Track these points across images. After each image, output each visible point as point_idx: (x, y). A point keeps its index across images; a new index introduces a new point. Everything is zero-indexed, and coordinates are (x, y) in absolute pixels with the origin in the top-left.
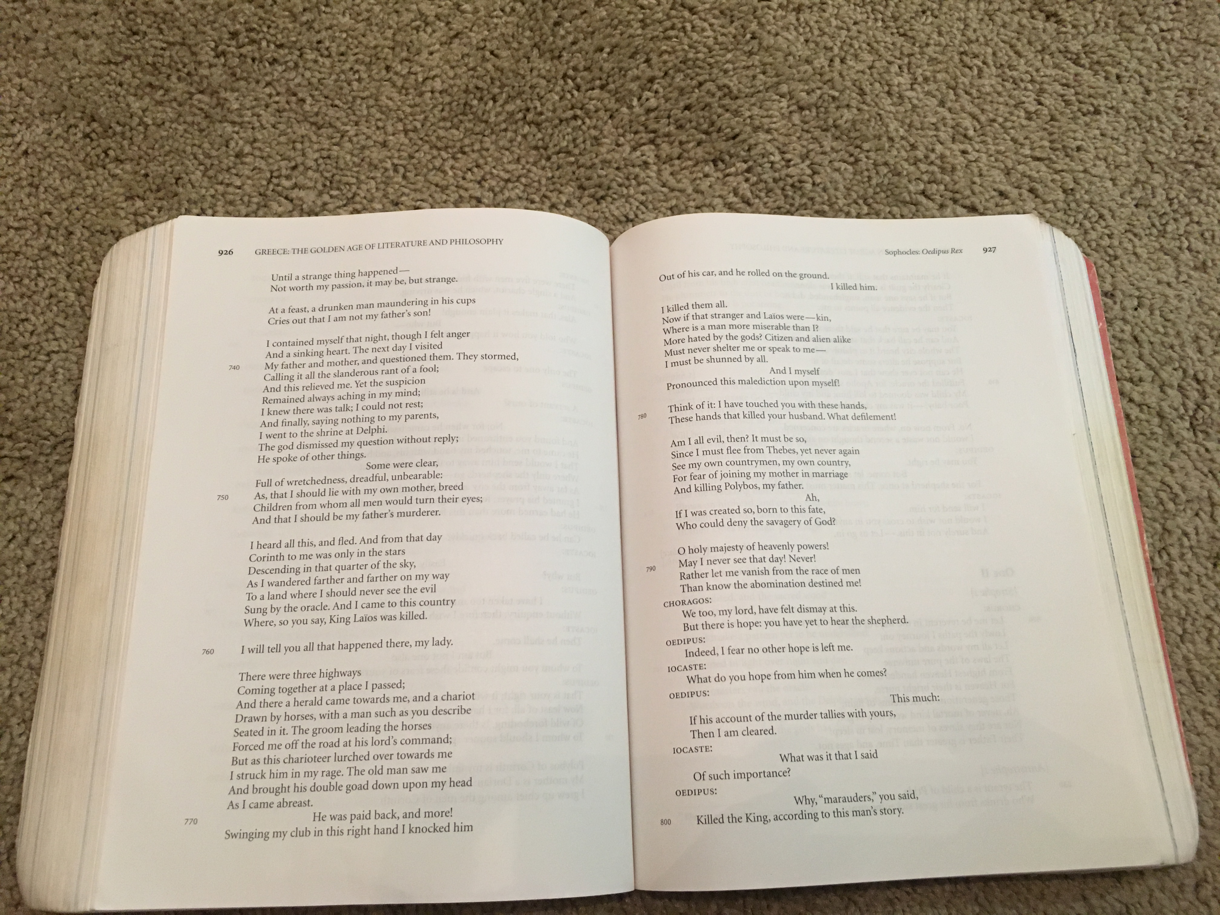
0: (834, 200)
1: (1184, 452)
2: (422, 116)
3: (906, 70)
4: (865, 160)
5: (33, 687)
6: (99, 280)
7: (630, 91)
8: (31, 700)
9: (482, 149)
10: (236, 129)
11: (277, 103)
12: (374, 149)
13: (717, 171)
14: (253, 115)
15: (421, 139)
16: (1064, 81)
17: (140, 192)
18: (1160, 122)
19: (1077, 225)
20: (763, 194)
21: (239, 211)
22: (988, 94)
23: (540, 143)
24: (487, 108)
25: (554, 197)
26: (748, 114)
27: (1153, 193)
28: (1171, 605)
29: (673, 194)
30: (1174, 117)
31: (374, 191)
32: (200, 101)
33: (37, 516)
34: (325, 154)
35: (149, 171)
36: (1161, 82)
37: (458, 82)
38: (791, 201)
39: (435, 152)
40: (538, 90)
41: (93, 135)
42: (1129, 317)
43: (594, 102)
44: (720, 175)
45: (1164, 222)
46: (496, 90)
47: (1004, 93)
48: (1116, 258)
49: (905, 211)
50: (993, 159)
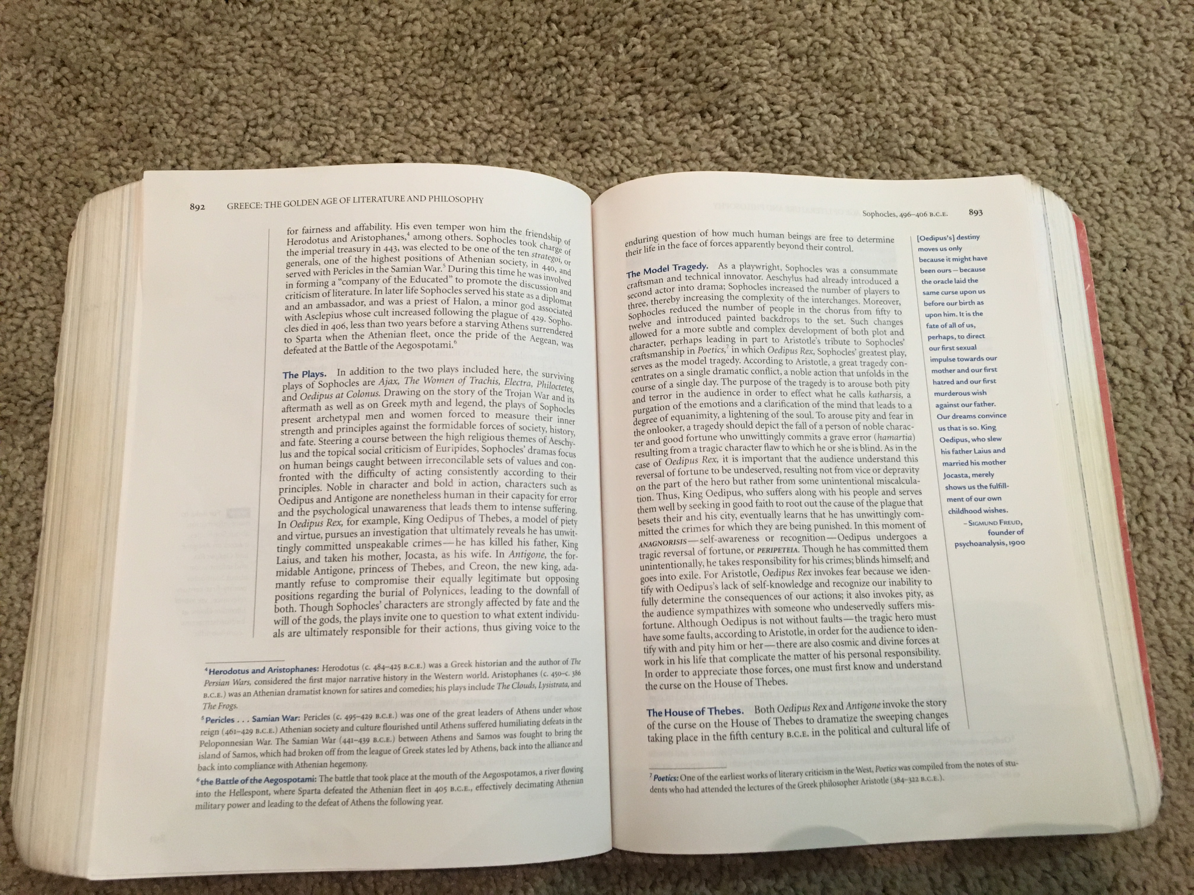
2: (402, 63)
3: (900, 17)
5: (22, 647)
7: (616, 37)
8: (19, 661)
9: (464, 97)
10: (211, 75)
12: (353, 97)
13: (704, 122)
15: (401, 87)
17: (114, 141)
20: (750, 148)
21: (215, 163)
22: (983, 43)
23: (524, 93)
25: (537, 148)
26: (737, 62)
28: (1146, 570)
29: (657, 148)
31: (353, 141)
32: (173, 45)
33: (20, 478)
34: (302, 102)
35: (122, 119)
37: (438, 25)
42: (1117, 279)
46: (479, 36)
48: (1107, 217)
49: (895, 166)
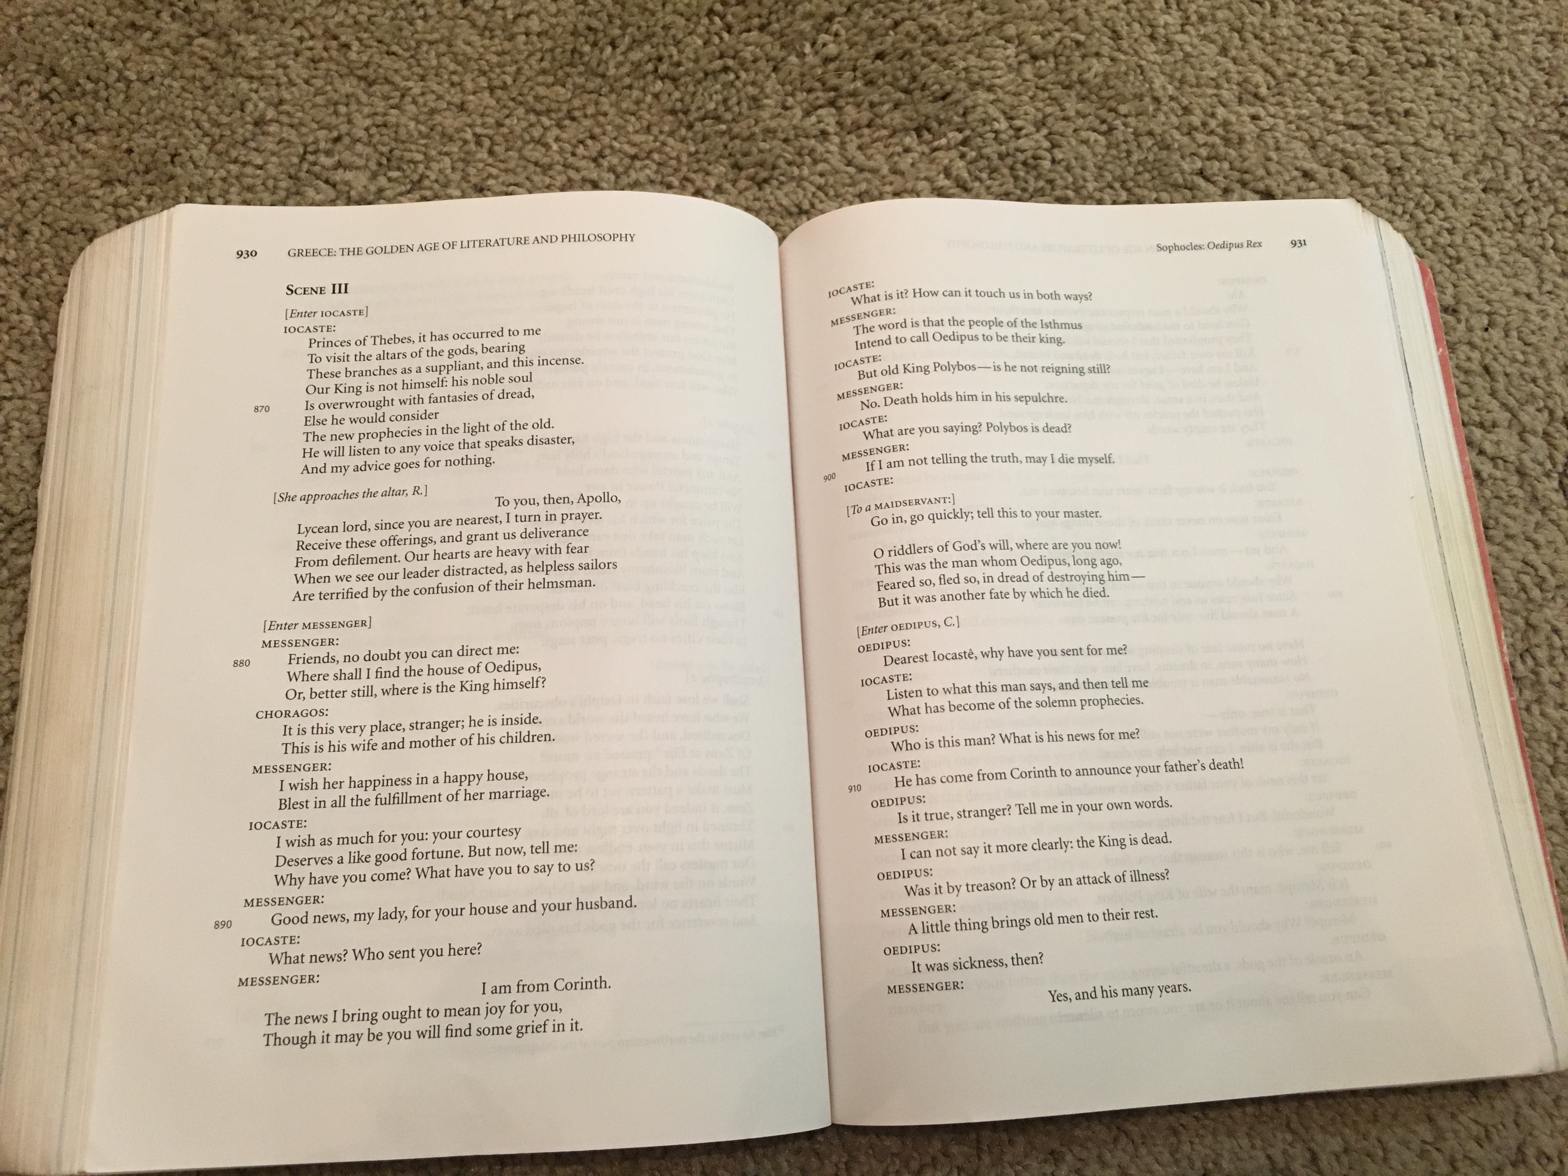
0: (1081, 182)
1: (1552, 521)
4: (1122, 128)
6: (67, 298)
11: (311, 49)
14: (278, 66)
16: (1387, 21)
18: (1514, 78)
24: (604, 57)
27: (1506, 172)
30: (1532, 71)
36: (1516, 24)
38: (1023, 185)
39: (532, 118)
40: (673, 31)
41: (54, 96)
43: (751, 48)
44: (926, 150)
45: (1521, 212)
47: (1307, 38)
50: (1293, 127)
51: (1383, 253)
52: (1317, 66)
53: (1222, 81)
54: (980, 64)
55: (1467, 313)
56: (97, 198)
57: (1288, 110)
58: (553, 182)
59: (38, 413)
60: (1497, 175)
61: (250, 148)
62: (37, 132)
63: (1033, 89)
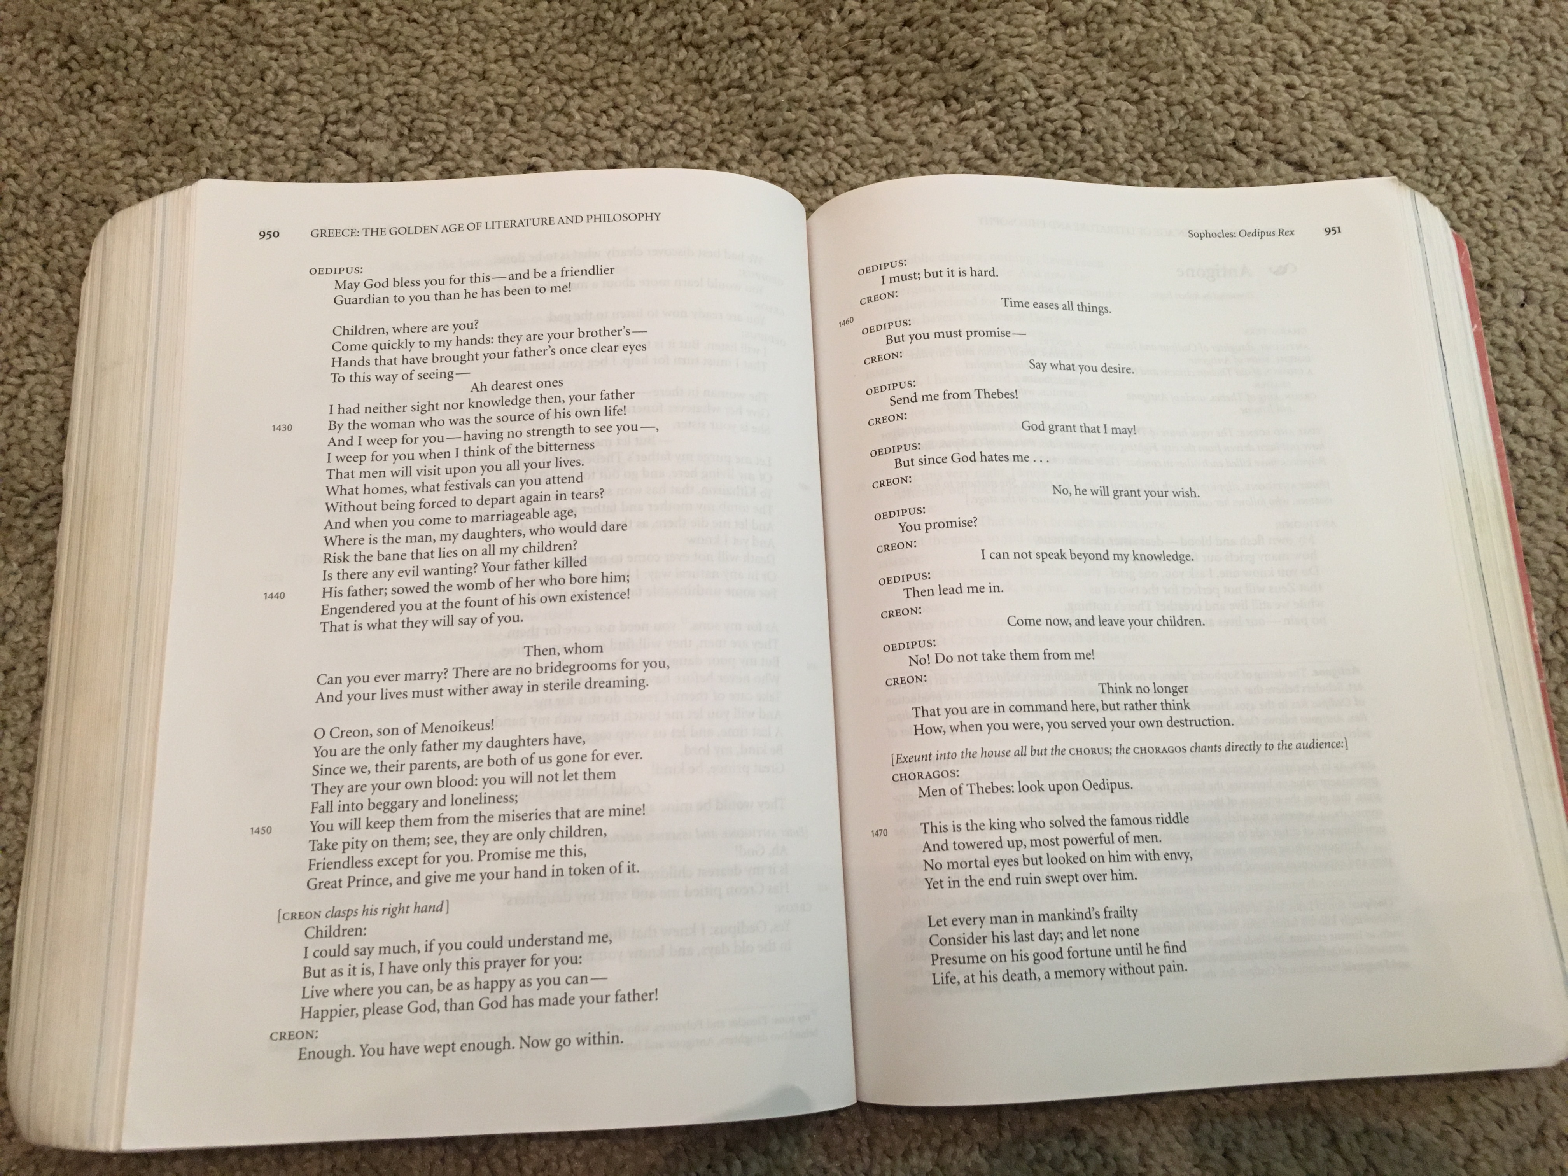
0: (1112, 153)
2: (536, 35)
4: (1154, 97)
5: (20, 838)
6: (89, 271)
8: (17, 857)
9: (622, 82)
10: (275, 54)
11: (331, 16)
12: (469, 82)
13: (949, 113)
14: (298, 34)
15: (536, 68)
17: (142, 144)
18: (1555, 46)
19: (1443, 189)
20: (1013, 146)
21: (282, 171)
23: (703, 74)
24: (628, 24)
25: (723, 149)
26: (991, 32)
27: (1545, 144)
29: (888, 147)
31: (470, 142)
32: (221, 14)
33: (15, 604)
34: (400, 89)
35: (152, 114)
38: (1053, 156)
39: (555, 87)
41: (73, 64)
42: (1513, 317)
43: (776, 15)
44: (954, 119)
45: (1560, 184)
48: (1496, 234)
49: (1210, 169)
50: (1329, 96)
51: (1419, 228)
52: (1354, 33)
53: (1256, 48)
54: (1009, 31)
55: (1503, 288)
56: (118, 169)
57: (1324, 78)
58: (576, 153)
59: (62, 387)
60: (1537, 147)
61: (271, 119)
62: (56, 102)
63: (1064, 57)
